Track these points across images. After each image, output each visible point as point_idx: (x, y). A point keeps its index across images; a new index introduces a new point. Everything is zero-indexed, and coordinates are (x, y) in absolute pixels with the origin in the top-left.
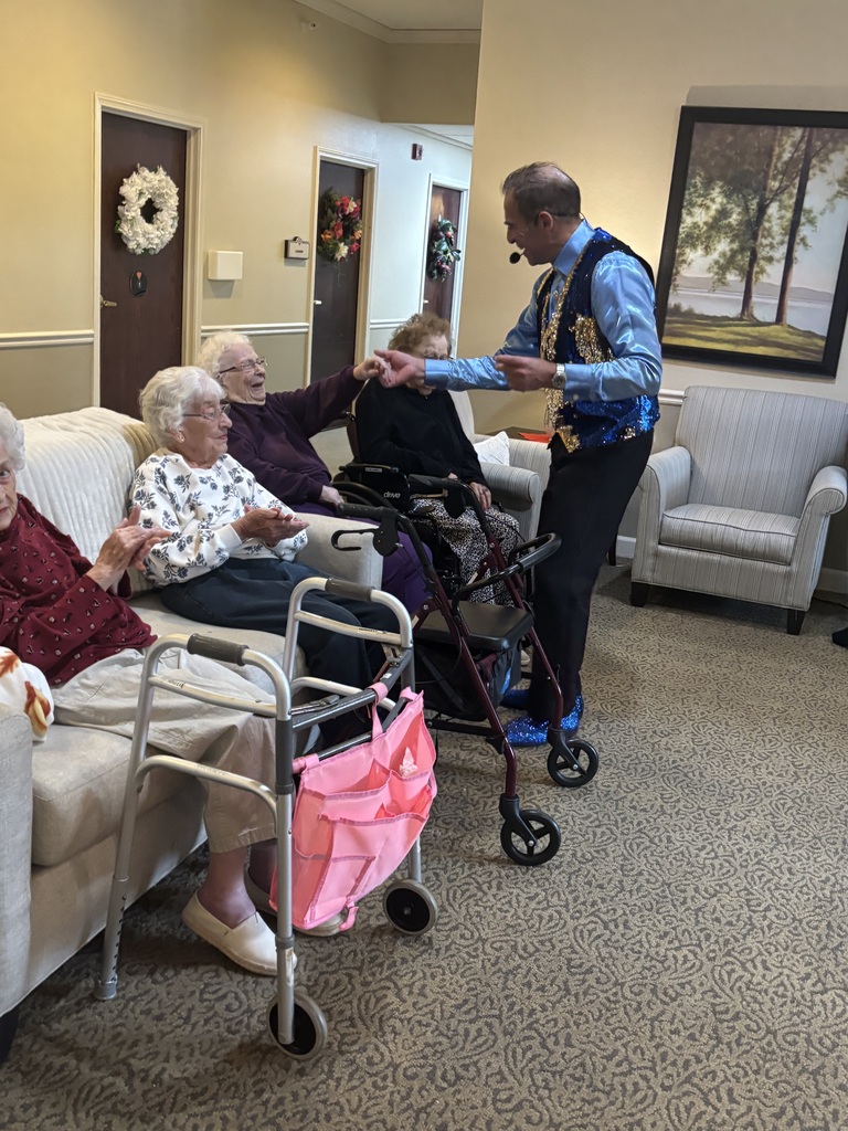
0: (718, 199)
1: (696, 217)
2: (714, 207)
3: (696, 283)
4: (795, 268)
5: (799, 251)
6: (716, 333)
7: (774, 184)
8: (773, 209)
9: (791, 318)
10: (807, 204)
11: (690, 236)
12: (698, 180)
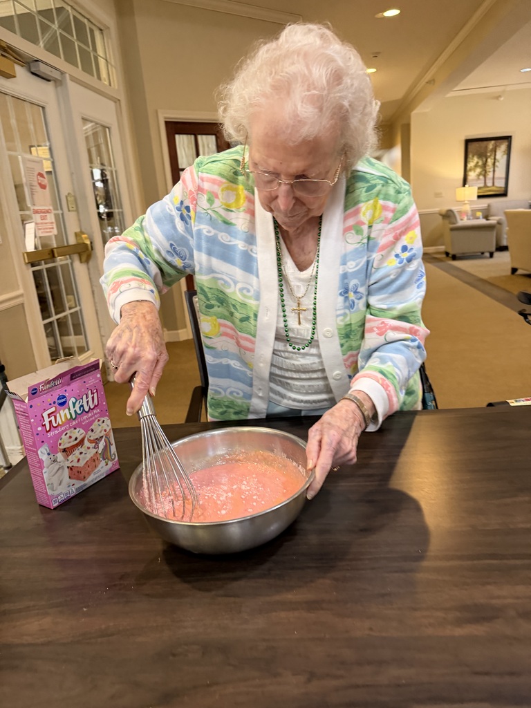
0: (476, 160)
1: (471, 165)
3: (473, 180)
4: (496, 173)
5: (496, 169)
7: (489, 154)
8: (489, 160)
9: (496, 184)
10: (497, 157)
11: (470, 169)
12: (471, 156)
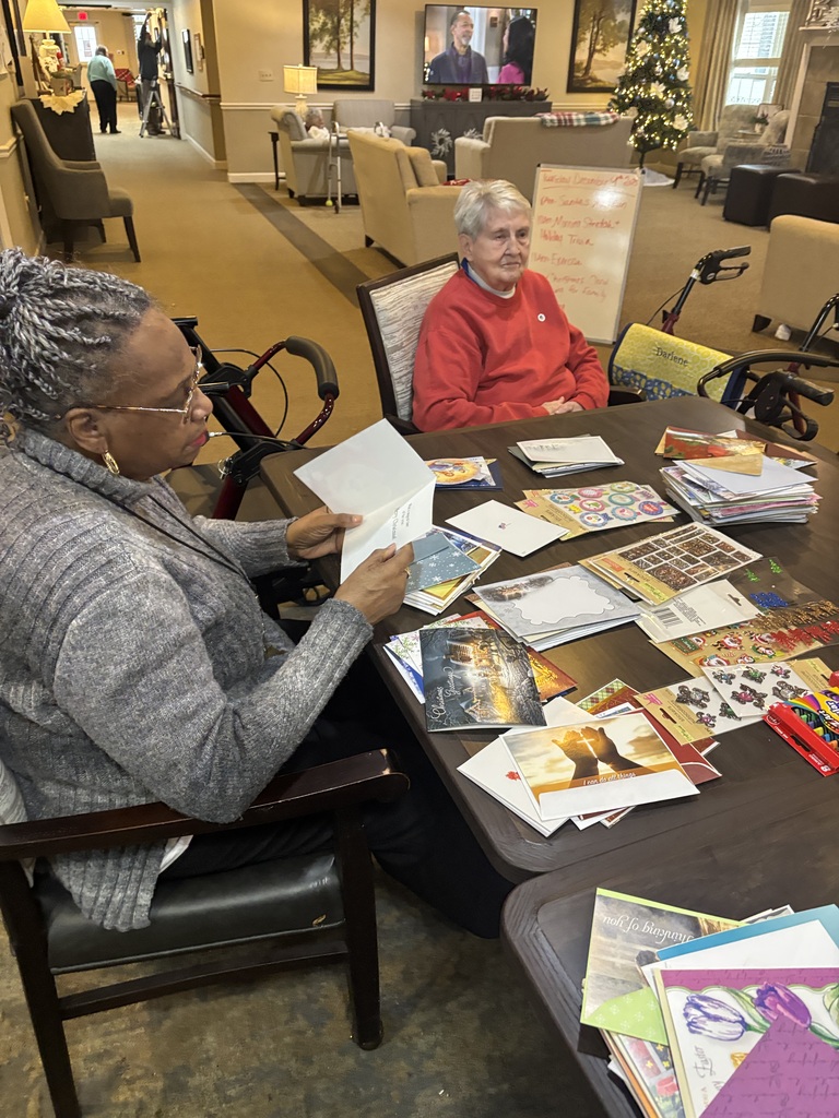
0: (322, 17)
1: (315, 26)
2: (321, 21)
3: (319, 55)
4: (354, 46)
5: (354, 37)
6: (330, 77)
7: (342, 11)
8: (343, 21)
9: (356, 67)
10: (355, 18)
11: (314, 34)
12: (313, 10)
